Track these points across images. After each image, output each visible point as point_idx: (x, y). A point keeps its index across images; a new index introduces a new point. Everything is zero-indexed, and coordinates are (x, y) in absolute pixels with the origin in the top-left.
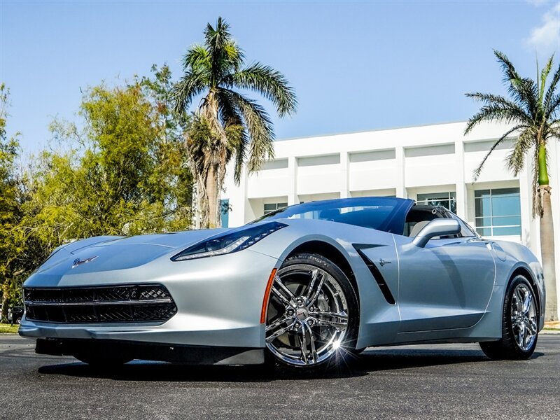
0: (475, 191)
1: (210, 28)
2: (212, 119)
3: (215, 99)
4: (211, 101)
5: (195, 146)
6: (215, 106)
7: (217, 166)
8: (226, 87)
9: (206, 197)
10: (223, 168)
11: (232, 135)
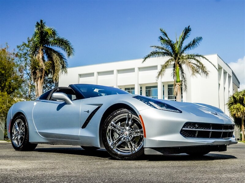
0: (168, 85)
2: (39, 59)
3: (42, 51)
4: (40, 52)
5: (33, 70)
6: (41, 54)
7: (41, 77)
8: (47, 46)
9: (37, 89)
10: (43, 78)
11: (47, 65)
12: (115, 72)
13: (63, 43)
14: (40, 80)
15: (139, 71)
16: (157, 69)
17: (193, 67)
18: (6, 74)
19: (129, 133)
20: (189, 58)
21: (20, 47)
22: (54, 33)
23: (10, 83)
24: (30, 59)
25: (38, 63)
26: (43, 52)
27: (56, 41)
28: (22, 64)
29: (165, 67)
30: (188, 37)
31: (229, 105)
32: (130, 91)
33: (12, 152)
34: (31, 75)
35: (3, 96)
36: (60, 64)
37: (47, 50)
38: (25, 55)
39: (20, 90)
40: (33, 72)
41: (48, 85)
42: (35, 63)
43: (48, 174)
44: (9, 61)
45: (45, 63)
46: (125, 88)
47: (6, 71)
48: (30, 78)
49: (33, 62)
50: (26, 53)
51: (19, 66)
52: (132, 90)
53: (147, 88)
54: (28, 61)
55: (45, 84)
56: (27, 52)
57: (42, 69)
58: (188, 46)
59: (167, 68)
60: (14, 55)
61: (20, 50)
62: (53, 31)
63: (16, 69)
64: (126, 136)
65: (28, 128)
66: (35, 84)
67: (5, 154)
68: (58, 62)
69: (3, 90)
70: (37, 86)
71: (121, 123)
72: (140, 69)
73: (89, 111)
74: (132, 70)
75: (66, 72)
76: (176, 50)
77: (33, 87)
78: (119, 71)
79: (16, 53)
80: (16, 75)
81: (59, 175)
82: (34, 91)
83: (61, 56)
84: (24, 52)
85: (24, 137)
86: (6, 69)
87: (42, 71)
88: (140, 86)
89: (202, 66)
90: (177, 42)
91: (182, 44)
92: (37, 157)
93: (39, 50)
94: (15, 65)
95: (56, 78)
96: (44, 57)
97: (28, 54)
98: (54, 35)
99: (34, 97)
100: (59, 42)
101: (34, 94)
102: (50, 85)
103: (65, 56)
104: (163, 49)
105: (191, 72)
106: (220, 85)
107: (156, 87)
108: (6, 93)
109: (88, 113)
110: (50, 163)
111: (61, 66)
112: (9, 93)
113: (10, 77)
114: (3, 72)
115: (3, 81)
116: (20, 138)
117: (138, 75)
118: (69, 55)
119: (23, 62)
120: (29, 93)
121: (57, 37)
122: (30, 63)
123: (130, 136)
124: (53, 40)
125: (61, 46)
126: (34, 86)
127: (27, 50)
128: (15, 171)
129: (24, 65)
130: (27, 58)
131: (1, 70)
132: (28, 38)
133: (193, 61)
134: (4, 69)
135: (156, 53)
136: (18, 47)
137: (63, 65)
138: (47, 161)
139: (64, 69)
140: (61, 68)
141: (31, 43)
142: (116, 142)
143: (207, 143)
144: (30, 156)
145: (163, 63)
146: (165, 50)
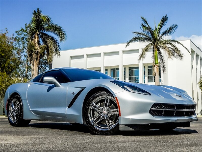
0: (148, 66)
1: (35, 11)
2: (35, 43)
3: (37, 36)
4: (36, 37)
5: (29, 53)
6: (37, 39)
7: (37, 59)
8: (42, 32)
9: (33, 70)
10: (38, 60)
11: (42, 48)
12: (102, 54)
13: (56, 29)
14: (36, 61)
15: (123, 54)
16: (139, 52)
17: (169, 51)
18: (6, 56)
19: (107, 112)
20: (166, 43)
21: (18, 32)
22: (49, 20)
23: (9, 64)
24: (27, 42)
25: (34, 46)
26: (39, 36)
27: (50, 27)
28: (20, 47)
29: (145, 50)
30: (165, 25)
31: (200, 84)
32: (115, 71)
33: (8, 127)
34: (28, 57)
35: (2, 76)
36: (53, 47)
37: (42, 35)
38: (22, 40)
39: (18, 70)
40: (29, 54)
41: (42, 66)
42: (32, 47)
43: (35, 148)
44: (8, 45)
45: (40, 46)
46: (111, 69)
47: (5, 54)
48: (27, 59)
49: (30, 46)
50: (24, 38)
51: (17, 49)
52: (117, 71)
53: (130, 68)
54: (26, 45)
55: (40, 65)
56: (24, 36)
57: (38, 52)
58: (165, 33)
59: (147, 52)
60: (13, 39)
61: (18, 34)
62: (47, 18)
63: (15, 52)
64: (105, 114)
65: (23, 107)
66: (32, 65)
67: (1, 130)
68: (52, 46)
69: (3, 70)
70: (33, 67)
71: (100, 103)
72: (124, 52)
73: (74, 93)
74: (117, 53)
75: (59, 55)
76: (155, 36)
77: (29, 68)
78: (106, 54)
79: (14, 37)
80: (14, 57)
81: (44, 150)
82: (30, 71)
83: (54, 40)
84: (22, 37)
85: (19, 114)
86: (6, 52)
87: (37, 54)
88: (124, 67)
89: (177, 50)
90: (156, 29)
91: (160, 31)
92: (29, 132)
93: (35, 35)
94: (14, 48)
95: (50, 60)
96: (40, 41)
97: (25, 38)
98: (48, 22)
99: (31, 77)
100: (53, 28)
101: (30, 74)
102: (44, 66)
103: (58, 40)
104: (143, 35)
105: (168, 55)
106: (193, 66)
107: (138, 68)
108: (5, 73)
109: (74, 94)
110: (39, 138)
111: (54, 50)
112: (8, 73)
113: (9, 59)
114: (3, 54)
115: (3, 62)
116: (16, 115)
117: (122, 58)
118: (61, 40)
119: (21, 45)
120: (26, 73)
121: (51, 24)
122: (27, 46)
123: (107, 115)
124: (48, 26)
125: (55, 31)
126: (31, 67)
127: (25, 35)
128: (8, 146)
129: (22, 48)
130: (24, 42)
131: (1, 53)
132: (26, 24)
133: (170, 46)
134: (4, 52)
135: (137, 38)
136: (17, 32)
137: (56, 48)
138: (37, 136)
139: (57, 52)
140: (54, 51)
141: (28, 28)
142: (96, 120)
143: (172, 121)
144: (23, 132)
145: (144, 47)
146: (145, 36)
